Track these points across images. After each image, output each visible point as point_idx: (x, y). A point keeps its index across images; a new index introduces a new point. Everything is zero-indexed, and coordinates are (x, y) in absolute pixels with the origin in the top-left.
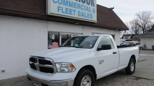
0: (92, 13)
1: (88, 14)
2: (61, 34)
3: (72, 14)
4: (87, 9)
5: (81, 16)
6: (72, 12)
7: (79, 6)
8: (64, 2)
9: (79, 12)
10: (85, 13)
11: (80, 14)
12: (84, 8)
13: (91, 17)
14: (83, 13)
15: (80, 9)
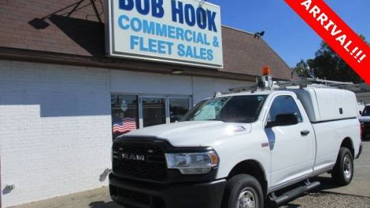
0: (211, 47)
1: (202, 49)
2: (143, 98)
3: (164, 52)
4: (200, 39)
5: (186, 56)
6: (164, 47)
7: (180, 32)
8: (144, 25)
9: (181, 48)
10: (195, 48)
11: (183, 51)
12: (192, 36)
13: (210, 57)
14: (189, 47)
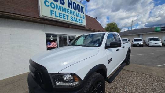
0: (82, 19)
1: (79, 19)
2: (59, 36)
4: (79, 16)
5: (74, 21)
6: (65, 17)
7: (71, 12)
8: (57, 7)
9: (72, 17)
10: (77, 18)
11: (73, 19)
12: (75, 14)
13: (82, 22)
14: (75, 18)
15: (72, 14)
